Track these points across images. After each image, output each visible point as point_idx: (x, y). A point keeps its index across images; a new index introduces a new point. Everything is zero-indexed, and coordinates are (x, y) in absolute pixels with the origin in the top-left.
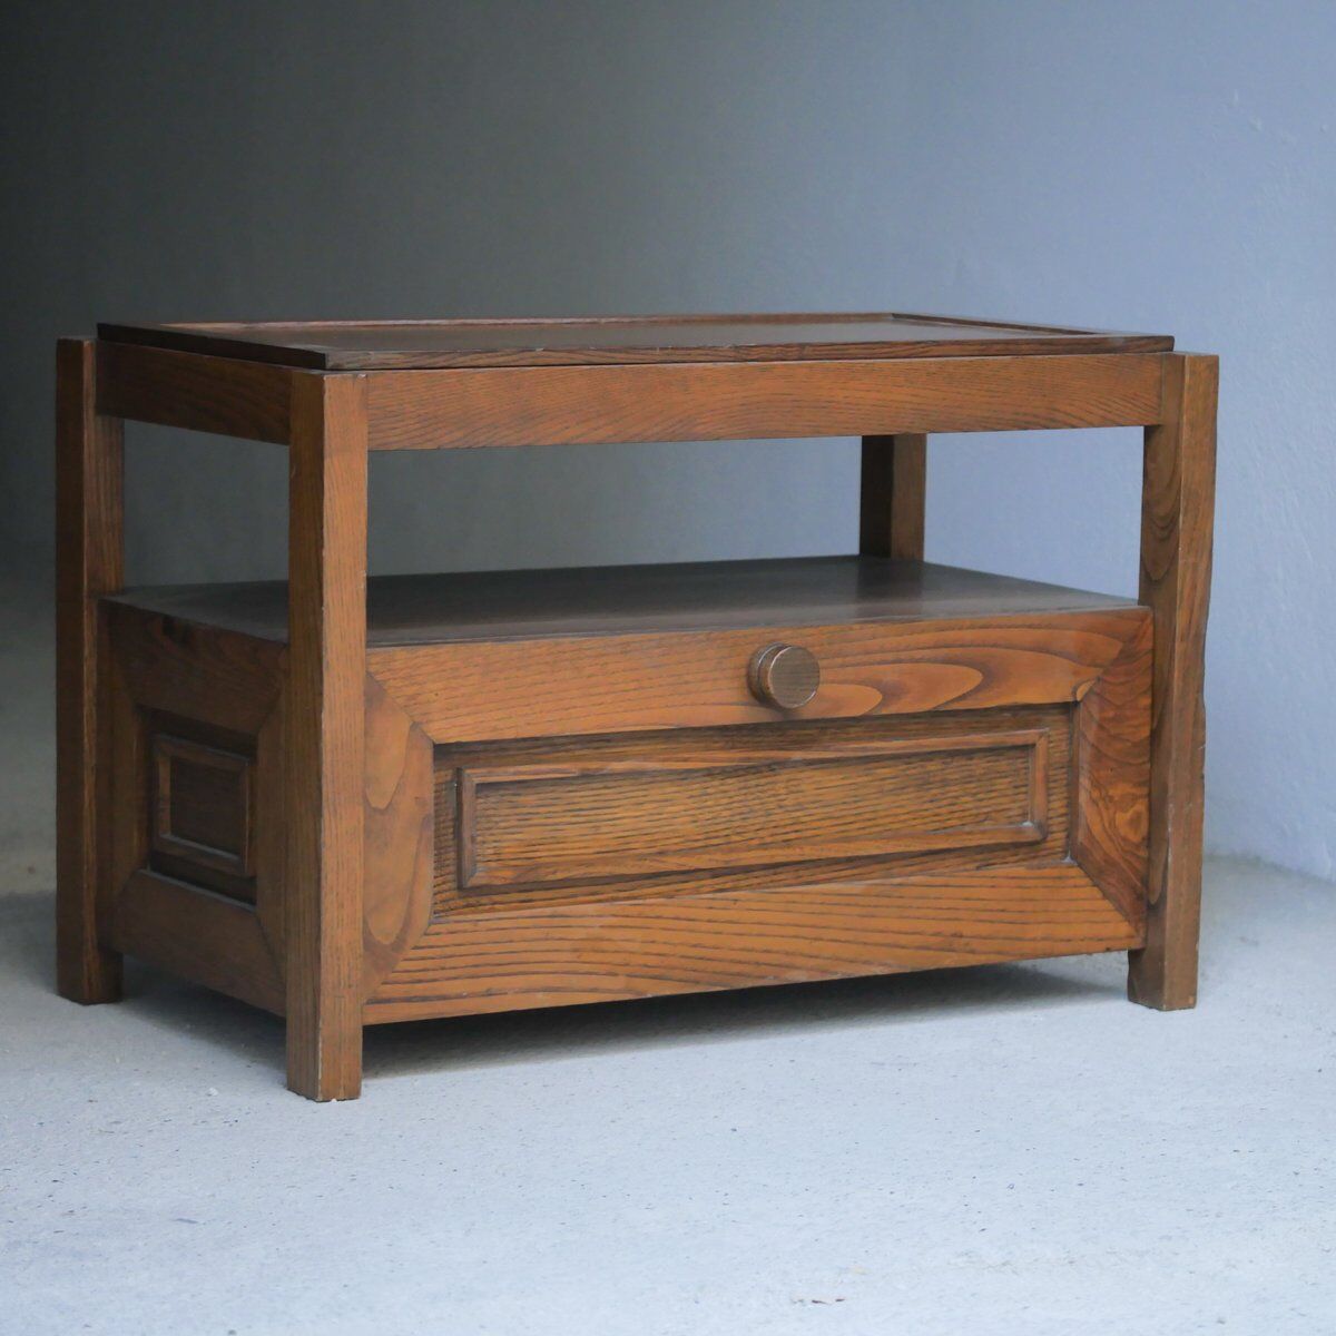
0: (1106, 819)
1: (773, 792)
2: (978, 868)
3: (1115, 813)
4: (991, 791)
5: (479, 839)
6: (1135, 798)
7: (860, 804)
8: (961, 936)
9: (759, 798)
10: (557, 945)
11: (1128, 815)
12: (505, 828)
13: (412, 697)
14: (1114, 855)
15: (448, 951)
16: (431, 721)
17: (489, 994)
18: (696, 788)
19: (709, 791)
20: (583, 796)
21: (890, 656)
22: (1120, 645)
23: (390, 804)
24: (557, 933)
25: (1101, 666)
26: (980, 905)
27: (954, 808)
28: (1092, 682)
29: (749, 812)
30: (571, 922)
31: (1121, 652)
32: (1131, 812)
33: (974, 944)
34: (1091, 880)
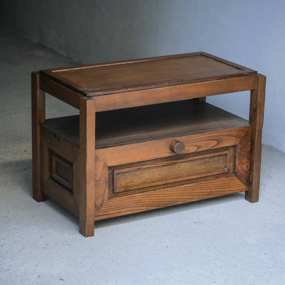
0: (241, 167)
1: (175, 168)
2: (216, 178)
3: (243, 166)
4: (218, 163)
5: (117, 183)
6: (247, 162)
7: (192, 168)
8: (212, 192)
9: (172, 169)
10: (133, 202)
12: (122, 180)
13: (104, 158)
14: (243, 173)
15: (111, 205)
16: (108, 162)
17: (119, 212)
18: (160, 169)
19: (163, 169)
20: (138, 173)
21: (199, 140)
22: (245, 133)
23: (100, 179)
24: (133, 200)
25: (241, 138)
26: (216, 186)
27: (211, 167)
28: (239, 141)
29: (170, 172)
30: (135, 197)
31: (245, 134)
32: (246, 165)
33: (214, 193)
34: (238, 179)
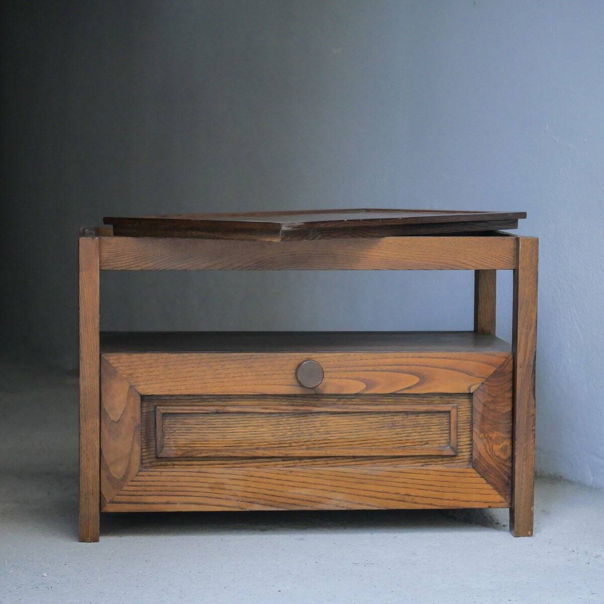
0: (488, 448)
1: (313, 425)
2: (422, 466)
3: (493, 445)
4: (429, 431)
5: (167, 437)
6: (504, 439)
7: (357, 433)
8: (409, 495)
9: (306, 427)
10: (201, 485)
11: (500, 447)
12: (180, 433)
13: (131, 374)
14: (492, 463)
15: (148, 483)
16: (139, 385)
17: (168, 503)
18: (273, 420)
19: (281, 423)
20: (219, 420)
21: (371, 368)
22: (494, 369)
23: (120, 419)
24: (202, 480)
25: (484, 378)
26: (421, 482)
27: (409, 438)
28: (478, 385)
29: (301, 433)
30: (208, 475)
31: (494, 372)
32: (502, 445)
33: (417, 499)
34: (480, 475)
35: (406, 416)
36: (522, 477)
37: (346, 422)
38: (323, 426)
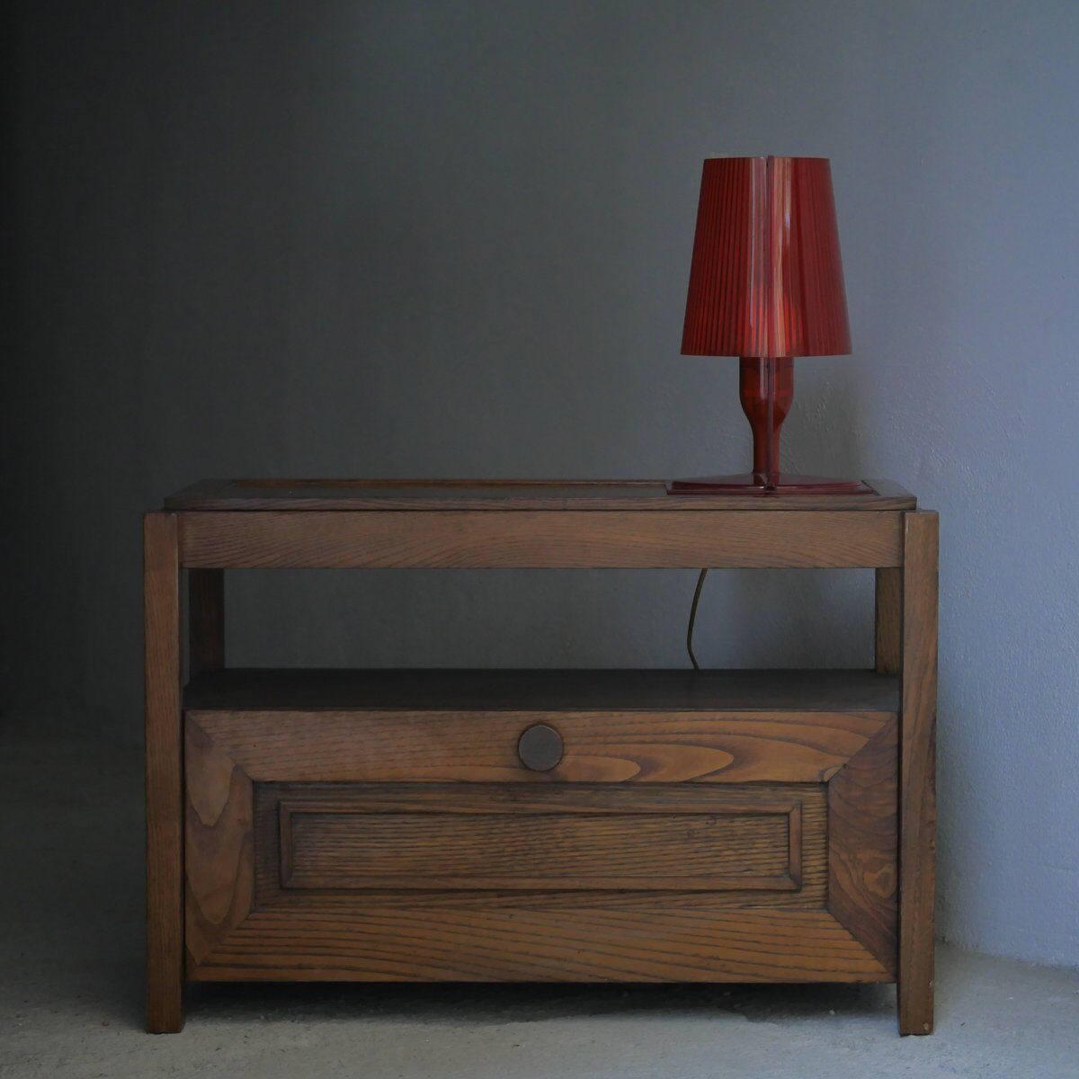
0: (855, 878)
1: (551, 836)
2: (741, 908)
3: (863, 873)
4: (751, 848)
5: (299, 854)
6: (882, 862)
7: (630, 850)
8: (719, 959)
9: (538, 839)
10: (357, 936)
11: (876, 876)
12: (321, 847)
13: (235, 747)
14: (862, 904)
15: (265, 933)
16: (250, 765)
17: (300, 967)
18: (482, 827)
19: (494, 831)
20: (387, 829)
21: (649, 738)
22: (866, 740)
23: (218, 822)
24: (357, 927)
25: (847, 756)
27: (718, 859)
28: (839, 768)
29: (530, 850)
31: (866, 745)
32: (879, 872)
33: (731, 966)
34: (842, 924)
35: (713, 821)
36: (913, 929)
37: (607, 830)
38: (568, 837)
